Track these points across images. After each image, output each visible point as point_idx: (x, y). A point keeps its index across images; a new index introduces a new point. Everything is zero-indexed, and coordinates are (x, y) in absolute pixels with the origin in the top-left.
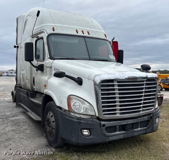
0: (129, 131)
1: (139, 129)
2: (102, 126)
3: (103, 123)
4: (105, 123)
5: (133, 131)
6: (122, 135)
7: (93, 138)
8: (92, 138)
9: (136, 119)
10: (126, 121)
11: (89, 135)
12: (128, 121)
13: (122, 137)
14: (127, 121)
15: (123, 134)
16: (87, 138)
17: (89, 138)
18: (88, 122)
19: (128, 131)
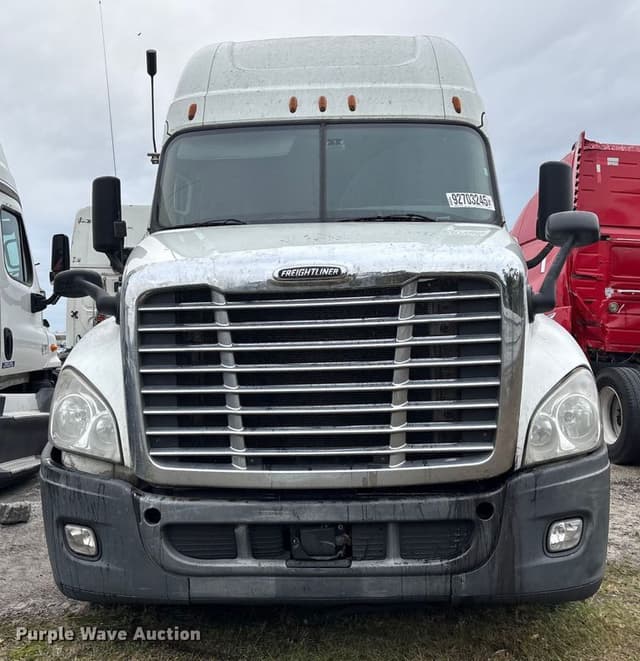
0: (309, 564)
1: (392, 563)
2: (142, 516)
3: (149, 501)
4: (160, 505)
5: (345, 571)
6: (272, 581)
7: (108, 569)
8: (101, 568)
9: (359, 504)
10: (285, 505)
11: (93, 552)
12: (300, 508)
13: (268, 589)
14: (296, 505)
15: (277, 574)
16: (85, 566)
17: (90, 567)
18: (82, 491)
19: (303, 564)
